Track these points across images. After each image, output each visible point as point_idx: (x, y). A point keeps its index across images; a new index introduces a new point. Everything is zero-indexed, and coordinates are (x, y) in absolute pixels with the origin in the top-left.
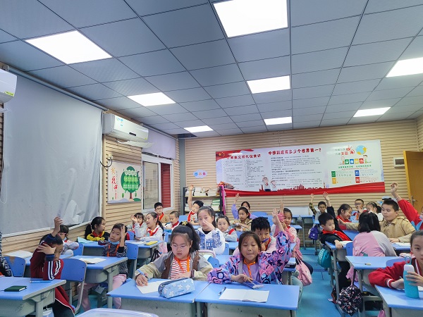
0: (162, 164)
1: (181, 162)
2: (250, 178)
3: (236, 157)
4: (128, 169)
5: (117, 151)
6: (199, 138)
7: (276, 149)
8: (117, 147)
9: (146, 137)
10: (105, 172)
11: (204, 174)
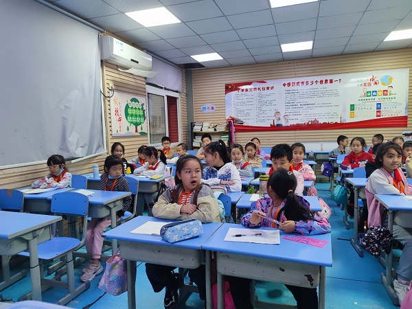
0: (169, 97)
1: (189, 96)
2: (261, 112)
3: (247, 90)
4: (132, 100)
5: (118, 80)
6: (208, 68)
7: (291, 81)
8: (118, 76)
9: (150, 65)
10: (107, 103)
11: (212, 108)
